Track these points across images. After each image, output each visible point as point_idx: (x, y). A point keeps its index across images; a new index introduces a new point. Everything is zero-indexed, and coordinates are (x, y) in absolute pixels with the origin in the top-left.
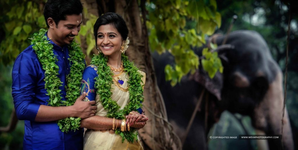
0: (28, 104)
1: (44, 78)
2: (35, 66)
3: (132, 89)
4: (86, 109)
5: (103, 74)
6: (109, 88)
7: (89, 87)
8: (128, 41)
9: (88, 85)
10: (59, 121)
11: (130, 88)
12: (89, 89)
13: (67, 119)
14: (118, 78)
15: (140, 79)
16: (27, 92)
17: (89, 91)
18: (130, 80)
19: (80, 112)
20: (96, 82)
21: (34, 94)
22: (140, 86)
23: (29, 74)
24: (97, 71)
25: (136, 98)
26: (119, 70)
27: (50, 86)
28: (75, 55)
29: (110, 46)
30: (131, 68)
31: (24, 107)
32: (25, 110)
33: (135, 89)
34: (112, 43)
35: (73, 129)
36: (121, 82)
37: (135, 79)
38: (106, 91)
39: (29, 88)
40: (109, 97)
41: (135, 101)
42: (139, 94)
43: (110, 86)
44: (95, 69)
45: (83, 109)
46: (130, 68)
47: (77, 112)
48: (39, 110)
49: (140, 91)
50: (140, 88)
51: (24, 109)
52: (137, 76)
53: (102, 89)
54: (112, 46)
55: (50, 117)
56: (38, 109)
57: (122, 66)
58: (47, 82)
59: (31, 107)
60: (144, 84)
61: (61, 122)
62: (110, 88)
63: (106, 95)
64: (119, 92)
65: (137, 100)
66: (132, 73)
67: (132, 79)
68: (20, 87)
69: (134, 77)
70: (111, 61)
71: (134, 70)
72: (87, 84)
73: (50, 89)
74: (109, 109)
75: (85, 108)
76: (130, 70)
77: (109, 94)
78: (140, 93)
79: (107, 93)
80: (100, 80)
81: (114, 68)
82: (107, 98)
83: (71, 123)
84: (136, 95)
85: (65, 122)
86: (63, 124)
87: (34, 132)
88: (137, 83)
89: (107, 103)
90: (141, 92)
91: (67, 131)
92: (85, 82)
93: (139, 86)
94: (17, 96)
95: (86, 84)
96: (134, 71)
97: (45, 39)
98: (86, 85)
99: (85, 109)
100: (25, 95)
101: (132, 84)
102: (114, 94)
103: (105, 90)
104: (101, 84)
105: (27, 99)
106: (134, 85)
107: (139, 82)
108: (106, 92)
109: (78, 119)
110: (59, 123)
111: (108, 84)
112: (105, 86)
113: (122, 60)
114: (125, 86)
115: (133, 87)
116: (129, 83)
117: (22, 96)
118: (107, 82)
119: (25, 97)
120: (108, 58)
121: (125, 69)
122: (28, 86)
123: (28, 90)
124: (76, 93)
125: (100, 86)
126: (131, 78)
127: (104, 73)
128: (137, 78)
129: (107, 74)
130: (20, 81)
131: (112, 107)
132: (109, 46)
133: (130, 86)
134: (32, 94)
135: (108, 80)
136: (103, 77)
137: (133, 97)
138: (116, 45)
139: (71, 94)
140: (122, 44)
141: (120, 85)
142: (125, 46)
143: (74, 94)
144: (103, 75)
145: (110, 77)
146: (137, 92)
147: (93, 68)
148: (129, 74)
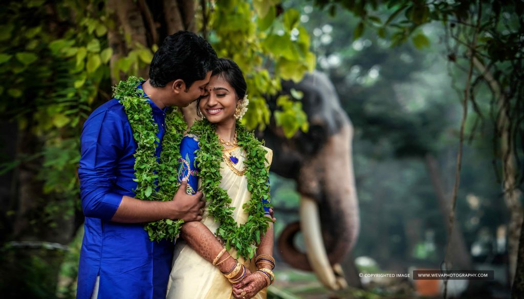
0: (104, 195)
1: (135, 152)
2: (124, 134)
3: (251, 172)
4: (194, 207)
5: (208, 145)
6: (217, 167)
7: (189, 167)
8: (246, 102)
9: (188, 164)
10: (149, 224)
11: (249, 171)
12: (189, 169)
13: (162, 222)
14: (230, 154)
15: (264, 156)
16: (105, 174)
17: (189, 172)
18: (249, 159)
19: (184, 212)
20: (196, 158)
21: (116, 178)
22: (263, 168)
23: (112, 145)
24: (198, 142)
25: (259, 187)
26: (232, 144)
27: (142, 167)
28: (174, 119)
29: (218, 109)
30: (249, 141)
31: (97, 198)
32: (99, 204)
33: (256, 173)
34: (221, 104)
35: (169, 238)
36: (235, 161)
37: (254, 157)
38: (213, 170)
39: (108, 168)
40: (216, 181)
41: (258, 191)
42: (262, 181)
43: (219, 163)
44: (196, 139)
45: (189, 208)
46: (247, 142)
47: (179, 212)
48: (120, 205)
49: (263, 176)
50: (264, 171)
51: (96, 200)
52: (258, 152)
53: (206, 168)
54: (221, 109)
55: (137, 218)
56: (119, 202)
57: (235, 139)
58: (139, 158)
59: (109, 199)
60: (270, 165)
61: (151, 226)
62: (219, 167)
63: (213, 177)
64: (231, 175)
65: (260, 190)
66: (251, 149)
67: (250, 157)
68: (95, 165)
69: (254, 154)
70: (222, 130)
71: (253, 144)
72: (186, 163)
73: (141, 171)
74: (213, 199)
75: (192, 206)
76: (248, 144)
77: (218, 176)
78: (263, 179)
79: (214, 174)
80: (203, 154)
81: (225, 141)
82: (213, 182)
83: (167, 229)
84: (258, 183)
85: (159, 227)
86: (155, 229)
87: (104, 239)
88: (258, 163)
89: (212, 189)
90: (265, 178)
91: (159, 240)
92: (183, 160)
93: (261, 168)
94: (88, 179)
95: (184, 163)
96: (254, 146)
97: (141, 94)
98: (185, 165)
99: (191, 208)
100: (102, 179)
101: (251, 164)
102: (223, 177)
103: (211, 169)
104: (205, 159)
105: (104, 186)
106: (254, 167)
107: (261, 161)
108: (213, 172)
109: (180, 222)
110: (148, 228)
111: (216, 161)
112: (211, 164)
113: (236, 130)
114: (240, 166)
115: (252, 170)
116: (246, 163)
117: (95, 180)
118: (214, 158)
119: (101, 182)
120: (216, 126)
121: (240, 143)
122: (108, 164)
123: (108, 171)
124: (173, 178)
125: (204, 163)
126: (248, 156)
127: (210, 145)
128: (259, 155)
129: (213, 147)
130: (97, 154)
131: (218, 196)
132: (216, 109)
133: (247, 167)
134: (112, 178)
135: (216, 154)
136: (207, 150)
137: (253, 186)
138: (228, 107)
139: (166, 179)
140: (237, 105)
141: (233, 164)
142: (241, 108)
143: (171, 180)
144: (208, 147)
145: (219, 151)
146: (260, 177)
147: (192, 138)
148: (246, 149)
